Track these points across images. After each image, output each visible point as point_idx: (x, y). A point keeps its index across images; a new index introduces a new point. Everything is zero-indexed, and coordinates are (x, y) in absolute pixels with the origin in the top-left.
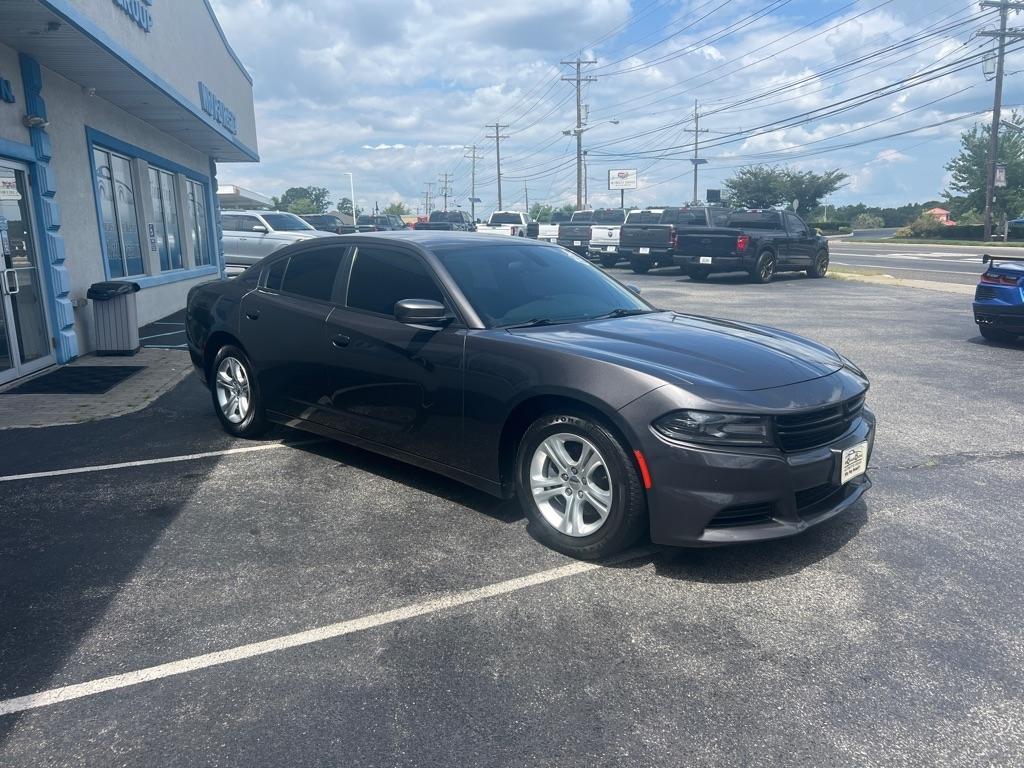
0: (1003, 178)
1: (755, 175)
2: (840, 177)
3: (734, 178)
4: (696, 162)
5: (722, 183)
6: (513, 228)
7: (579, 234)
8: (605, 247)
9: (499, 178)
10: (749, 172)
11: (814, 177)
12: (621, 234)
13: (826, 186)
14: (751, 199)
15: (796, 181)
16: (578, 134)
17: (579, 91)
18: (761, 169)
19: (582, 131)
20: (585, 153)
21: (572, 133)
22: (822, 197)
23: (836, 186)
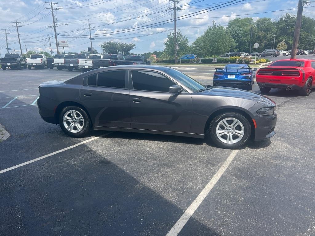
0: (178, 47)
1: (109, 44)
2: (134, 45)
3: (103, 44)
4: (91, 39)
5: (100, 46)
6: (41, 60)
7: (72, 62)
8: (84, 66)
9: (20, 41)
10: (107, 43)
11: (127, 45)
12: (93, 62)
13: (130, 48)
14: (110, 51)
15: (122, 46)
16: (55, 28)
17: (53, 13)
18: (111, 42)
19: (56, 27)
20: (58, 34)
21: (52, 27)
22: (130, 51)
23: (133, 48)
